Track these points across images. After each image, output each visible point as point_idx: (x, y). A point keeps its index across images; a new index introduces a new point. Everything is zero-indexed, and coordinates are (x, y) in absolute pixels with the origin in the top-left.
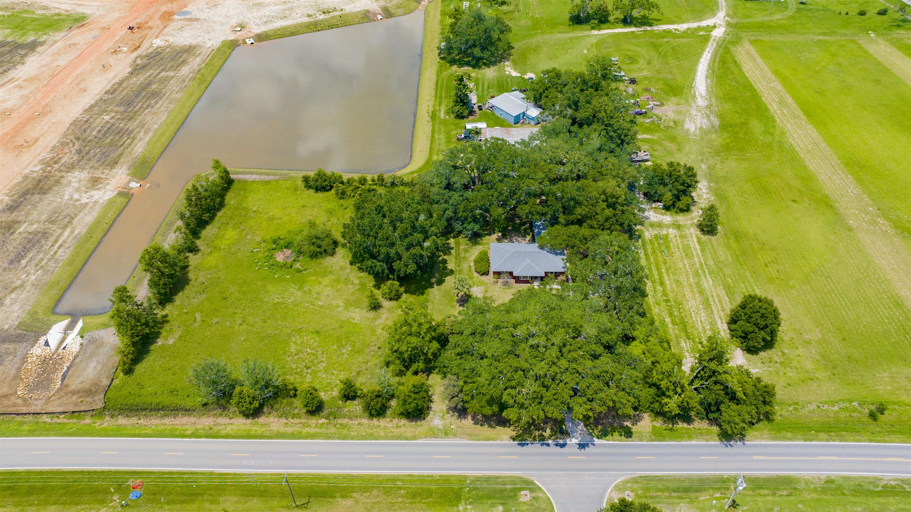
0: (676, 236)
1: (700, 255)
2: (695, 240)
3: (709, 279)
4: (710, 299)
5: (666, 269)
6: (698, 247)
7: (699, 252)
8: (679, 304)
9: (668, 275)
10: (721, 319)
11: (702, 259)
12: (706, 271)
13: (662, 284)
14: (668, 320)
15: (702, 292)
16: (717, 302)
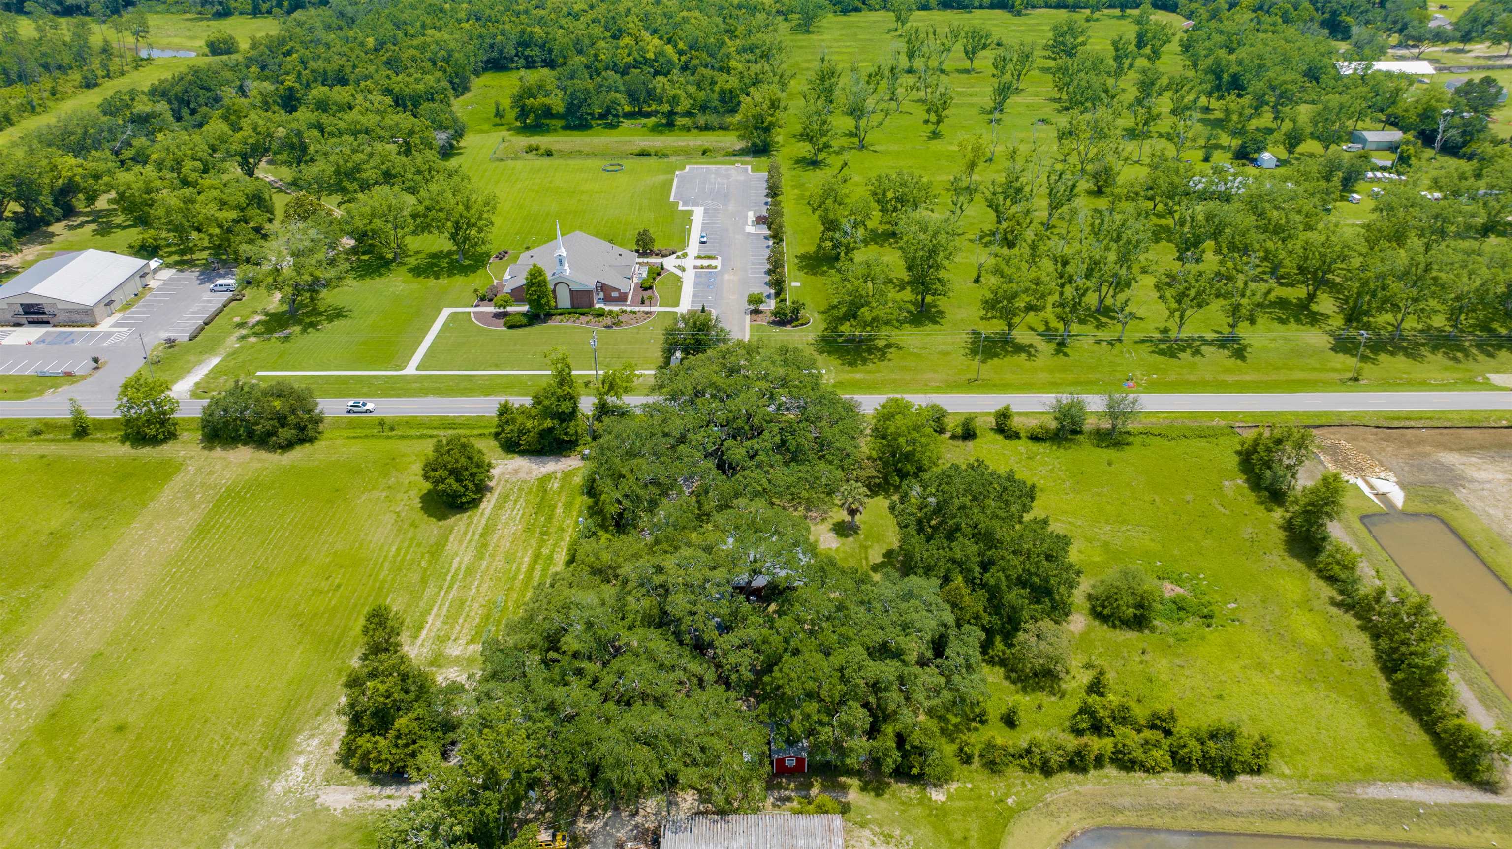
0: (455, 640)
1: (437, 605)
2: (424, 633)
3: (455, 565)
4: (477, 537)
5: (514, 578)
6: (430, 619)
7: (435, 610)
8: (529, 530)
9: (518, 570)
10: (482, 514)
11: (440, 598)
12: (449, 578)
13: (536, 557)
14: (559, 511)
15: (485, 546)
16: (470, 533)
